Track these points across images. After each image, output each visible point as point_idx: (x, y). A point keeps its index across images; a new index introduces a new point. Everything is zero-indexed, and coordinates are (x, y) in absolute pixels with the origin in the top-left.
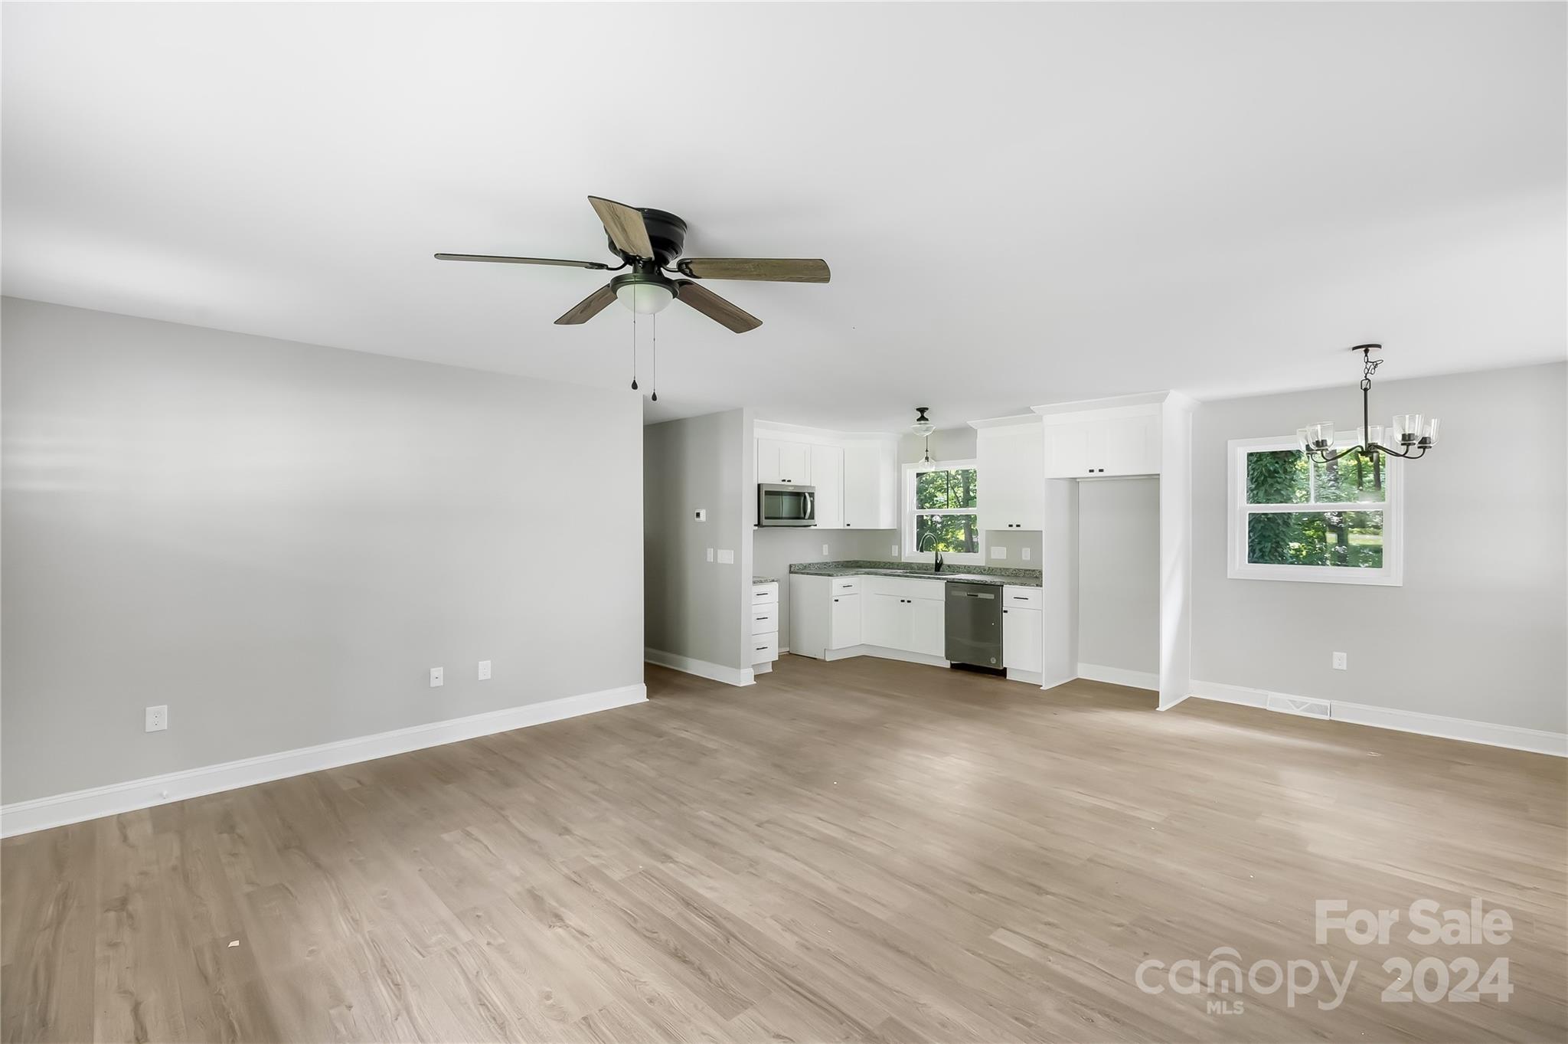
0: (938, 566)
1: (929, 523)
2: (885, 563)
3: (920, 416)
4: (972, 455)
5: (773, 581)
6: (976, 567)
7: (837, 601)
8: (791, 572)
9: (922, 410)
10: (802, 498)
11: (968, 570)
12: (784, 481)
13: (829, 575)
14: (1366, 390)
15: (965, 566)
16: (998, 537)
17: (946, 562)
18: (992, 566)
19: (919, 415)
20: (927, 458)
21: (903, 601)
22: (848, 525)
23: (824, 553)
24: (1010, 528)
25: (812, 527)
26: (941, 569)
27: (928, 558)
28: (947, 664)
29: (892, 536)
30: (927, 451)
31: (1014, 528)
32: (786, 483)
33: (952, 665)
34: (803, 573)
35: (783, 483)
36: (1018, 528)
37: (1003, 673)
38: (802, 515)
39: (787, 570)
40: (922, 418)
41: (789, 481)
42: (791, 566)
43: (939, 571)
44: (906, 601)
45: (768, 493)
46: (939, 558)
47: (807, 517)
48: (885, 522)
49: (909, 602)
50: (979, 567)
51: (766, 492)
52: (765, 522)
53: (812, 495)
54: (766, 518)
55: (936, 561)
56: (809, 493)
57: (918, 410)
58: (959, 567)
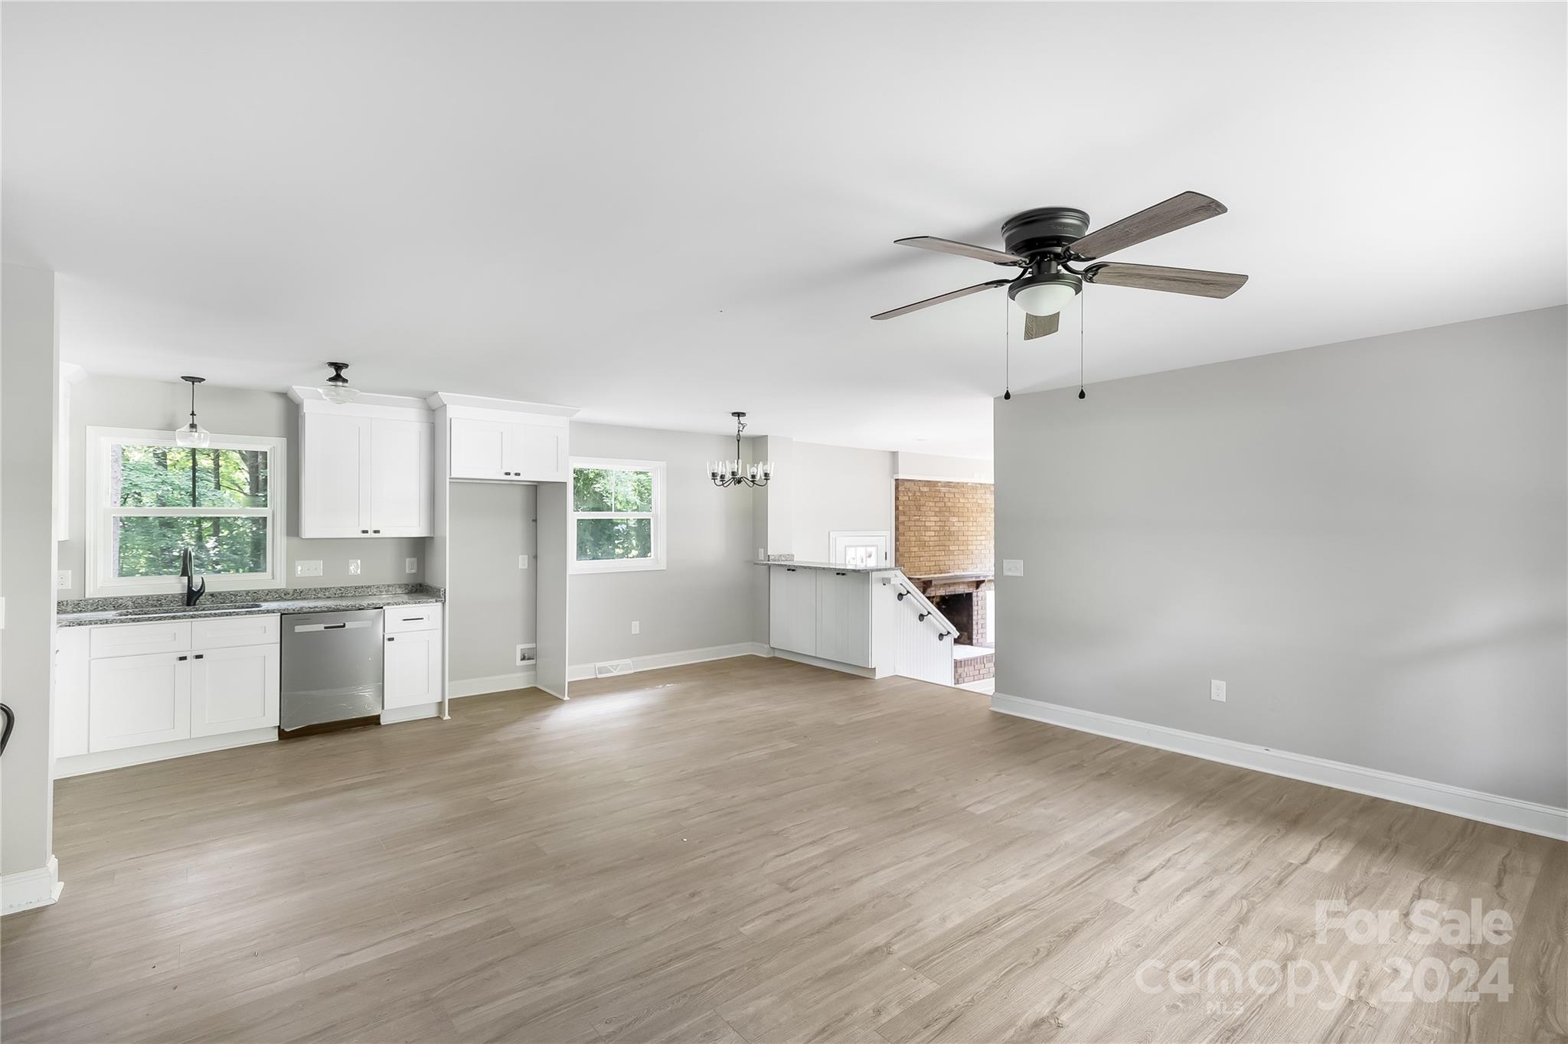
0: (193, 597)
3: (335, 374)
6: (270, 591)
11: (257, 597)
14: (738, 441)
15: (248, 592)
17: (209, 590)
18: (300, 587)
19: (333, 373)
20: (193, 426)
24: (361, 536)
26: (199, 601)
30: (193, 414)
31: (371, 535)
36: (377, 535)
37: (373, 722)
40: (337, 378)
43: (195, 604)
44: (191, 657)
46: (196, 584)
50: (276, 591)
55: (190, 590)
57: (331, 364)
58: (236, 593)
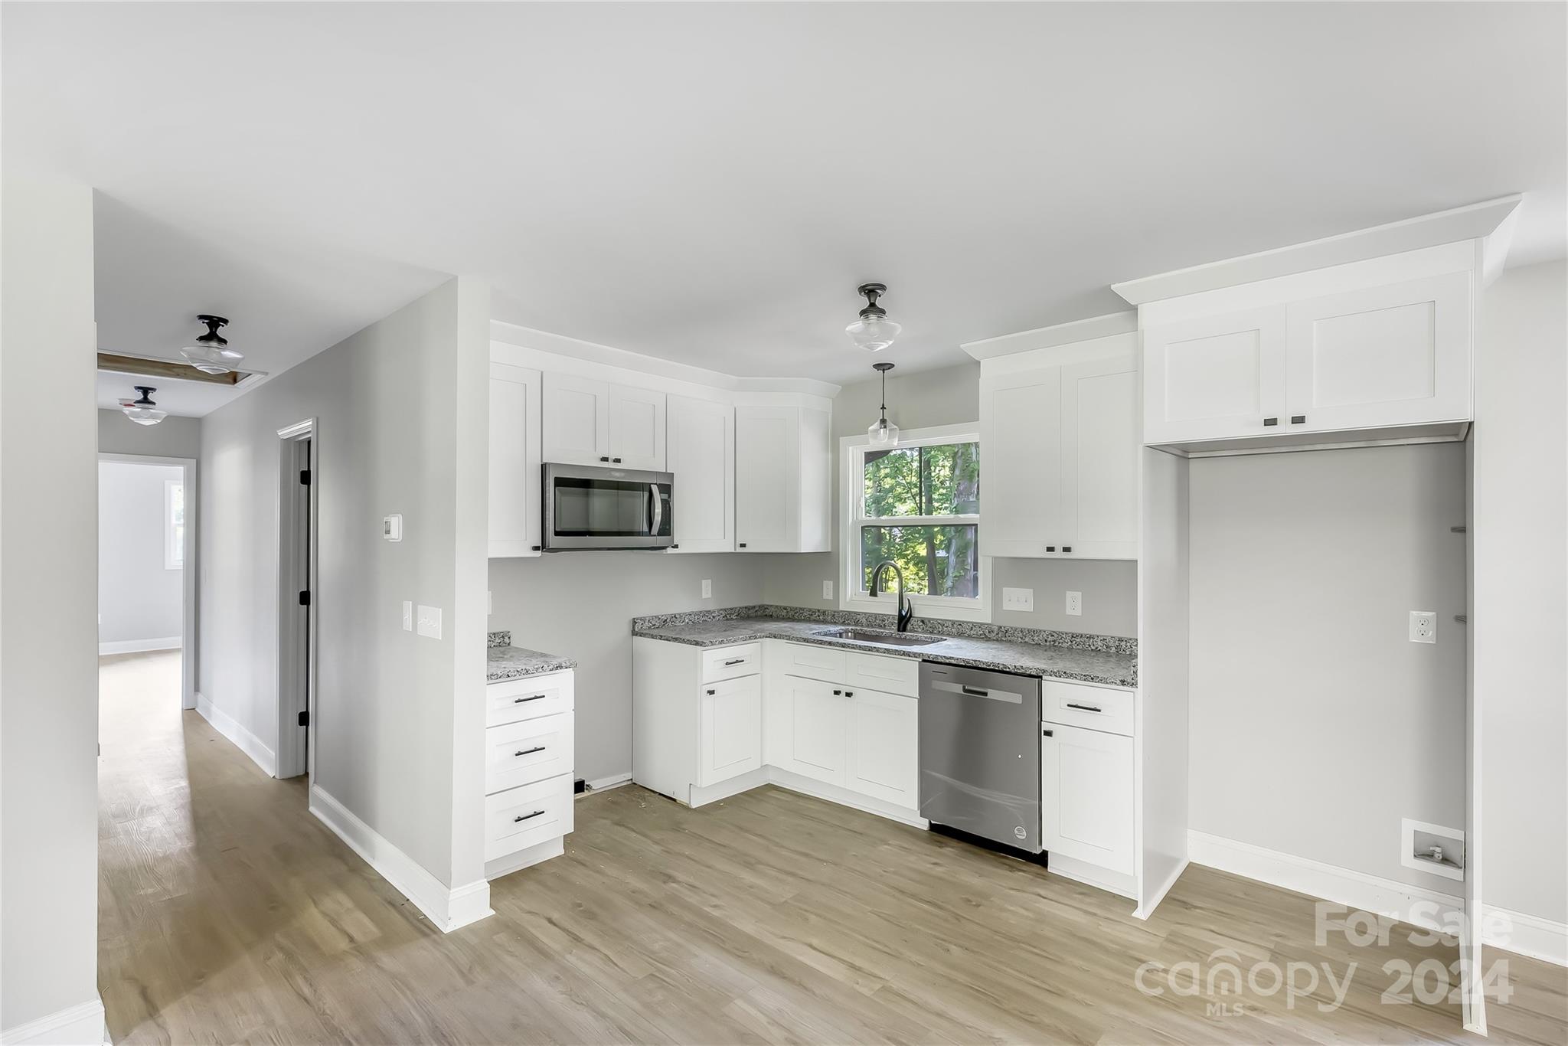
0: (904, 621)
1: (888, 537)
2: (812, 612)
3: (868, 302)
4: (970, 414)
5: (560, 667)
6: (974, 625)
7: (711, 692)
8: (634, 633)
9: (870, 291)
10: (646, 494)
11: (961, 631)
12: (605, 459)
13: (697, 644)
15: (953, 623)
16: (1017, 569)
17: (918, 613)
18: (1007, 623)
19: (865, 302)
20: (883, 421)
21: (837, 693)
22: (743, 545)
23: (705, 596)
24: (1050, 555)
25: (670, 551)
26: (909, 626)
27: (886, 606)
28: (923, 824)
29: (824, 563)
30: (883, 408)
31: (1058, 554)
32: (610, 465)
33: (933, 828)
34: (653, 637)
35: (605, 465)
36: (1066, 555)
37: (1042, 859)
38: (646, 529)
39: (626, 629)
40: (873, 308)
41: (618, 461)
42: (634, 622)
43: (904, 630)
44: (843, 694)
45: (560, 482)
46: (906, 606)
47: (655, 529)
48: (810, 539)
49: (849, 695)
50: (984, 629)
51: (556, 479)
52: (553, 541)
53: (666, 489)
54: (557, 533)
55: (900, 611)
56: (660, 486)
57: (863, 286)
58: (942, 623)
